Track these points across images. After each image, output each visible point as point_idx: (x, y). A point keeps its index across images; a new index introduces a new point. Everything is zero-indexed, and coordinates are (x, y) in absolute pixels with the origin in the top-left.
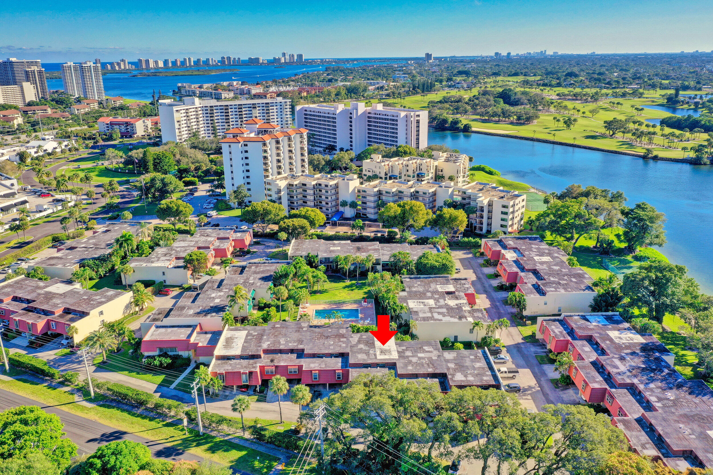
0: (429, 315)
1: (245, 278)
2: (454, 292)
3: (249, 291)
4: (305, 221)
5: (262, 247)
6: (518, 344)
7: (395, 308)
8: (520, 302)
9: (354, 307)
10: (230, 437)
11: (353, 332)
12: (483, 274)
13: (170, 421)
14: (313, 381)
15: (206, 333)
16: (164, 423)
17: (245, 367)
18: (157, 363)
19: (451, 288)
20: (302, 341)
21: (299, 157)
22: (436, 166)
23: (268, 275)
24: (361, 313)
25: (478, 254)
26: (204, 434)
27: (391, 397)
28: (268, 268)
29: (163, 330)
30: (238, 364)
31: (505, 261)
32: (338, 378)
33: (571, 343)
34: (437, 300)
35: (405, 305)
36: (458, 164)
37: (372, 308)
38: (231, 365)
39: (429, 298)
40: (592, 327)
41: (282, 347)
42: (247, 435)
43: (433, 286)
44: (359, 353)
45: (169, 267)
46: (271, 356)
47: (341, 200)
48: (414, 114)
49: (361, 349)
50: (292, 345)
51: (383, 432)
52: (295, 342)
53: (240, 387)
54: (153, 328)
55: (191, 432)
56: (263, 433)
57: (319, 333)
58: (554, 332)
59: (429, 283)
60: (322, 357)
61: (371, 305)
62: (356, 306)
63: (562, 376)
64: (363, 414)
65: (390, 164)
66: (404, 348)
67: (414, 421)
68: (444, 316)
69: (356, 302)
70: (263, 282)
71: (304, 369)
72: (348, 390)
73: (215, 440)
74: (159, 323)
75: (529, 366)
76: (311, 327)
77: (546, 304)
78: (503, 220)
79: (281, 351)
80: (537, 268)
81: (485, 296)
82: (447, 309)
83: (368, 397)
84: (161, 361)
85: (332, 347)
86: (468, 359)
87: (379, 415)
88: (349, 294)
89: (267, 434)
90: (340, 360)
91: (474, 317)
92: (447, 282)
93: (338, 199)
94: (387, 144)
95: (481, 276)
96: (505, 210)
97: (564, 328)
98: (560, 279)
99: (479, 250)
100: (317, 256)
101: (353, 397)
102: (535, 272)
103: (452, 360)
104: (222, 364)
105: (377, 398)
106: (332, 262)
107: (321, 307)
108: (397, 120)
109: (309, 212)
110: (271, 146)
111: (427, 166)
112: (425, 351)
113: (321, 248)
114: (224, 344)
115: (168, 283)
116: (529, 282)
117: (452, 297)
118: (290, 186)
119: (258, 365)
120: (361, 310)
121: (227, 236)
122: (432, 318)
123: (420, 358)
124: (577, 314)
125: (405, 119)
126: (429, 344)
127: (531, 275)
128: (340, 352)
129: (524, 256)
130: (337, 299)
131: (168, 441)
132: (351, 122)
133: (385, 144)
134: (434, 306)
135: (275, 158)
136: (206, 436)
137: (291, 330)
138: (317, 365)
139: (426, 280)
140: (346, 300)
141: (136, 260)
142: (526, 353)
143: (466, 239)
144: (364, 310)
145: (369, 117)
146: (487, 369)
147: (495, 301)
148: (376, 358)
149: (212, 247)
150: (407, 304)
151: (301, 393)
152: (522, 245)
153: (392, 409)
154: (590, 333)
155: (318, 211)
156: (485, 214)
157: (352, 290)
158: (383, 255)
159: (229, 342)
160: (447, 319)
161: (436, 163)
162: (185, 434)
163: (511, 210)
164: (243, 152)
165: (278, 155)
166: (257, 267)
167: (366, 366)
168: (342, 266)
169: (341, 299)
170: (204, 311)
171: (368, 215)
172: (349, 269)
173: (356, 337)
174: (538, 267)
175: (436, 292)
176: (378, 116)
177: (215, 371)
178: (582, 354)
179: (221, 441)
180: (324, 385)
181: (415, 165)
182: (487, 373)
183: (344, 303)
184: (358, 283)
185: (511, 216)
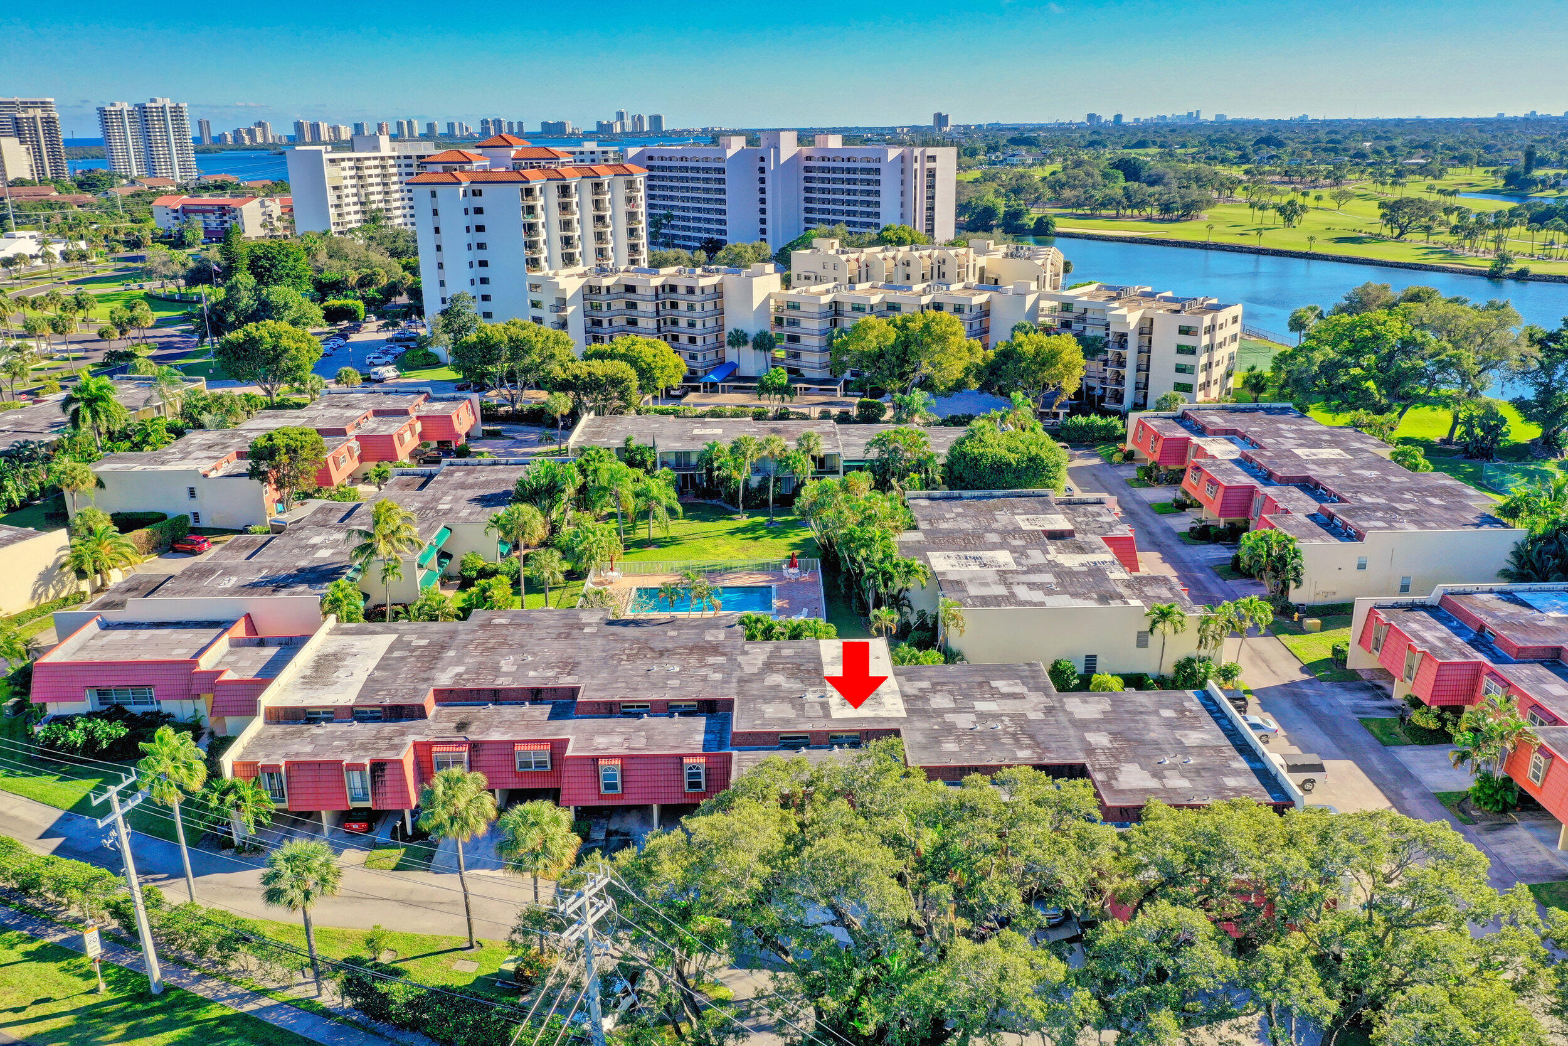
0: (1001, 590)
1: (428, 498)
2: (1070, 534)
3: (430, 529)
4: (624, 365)
5: (507, 442)
6: (1293, 684)
7: (890, 569)
8: (1281, 558)
9: (759, 580)
10: (265, 1002)
11: (751, 638)
12: (1141, 503)
13: (61, 937)
14: (601, 797)
15: (262, 643)
16: (33, 947)
17: (364, 747)
18: (76, 736)
19: (1060, 522)
20: (577, 664)
21: (624, 240)
22: (982, 269)
23: (500, 491)
24: (780, 597)
25: (1118, 457)
26: (167, 990)
27: (896, 841)
28: (501, 476)
29: (123, 635)
30: (341, 738)
31: (1209, 461)
32: (692, 785)
33: (1492, 674)
34: (1020, 553)
35: (917, 563)
36: (1039, 262)
37: (814, 584)
38: (313, 739)
39: (994, 547)
40: (1547, 623)
41: (503, 682)
42: (330, 996)
43: (1003, 518)
44: (768, 700)
45: (212, 475)
46: (461, 712)
47: (729, 328)
48: (923, 153)
49: (776, 688)
50: (535, 678)
51: (862, 991)
52: (548, 666)
53: (345, 817)
54: (93, 627)
55: (117, 984)
56: (382, 988)
57: (636, 640)
58: (1423, 641)
59: (990, 511)
60: (638, 716)
61: (812, 577)
62: (764, 578)
63: (1486, 779)
64: (773, 913)
65: (863, 257)
66: (925, 684)
67: (1005, 945)
68: (1049, 591)
69: (764, 568)
70: (479, 508)
71: (569, 752)
72: (718, 817)
73: (202, 1015)
74: (113, 615)
75: (1347, 751)
76: (611, 623)
77: (1362, 566)
78: (1180, 369)
79: (498, 697)
80: (1311, 473)
81: (1159, 555)
82: (1058, 575)
83: (796, 844)
84: (90, 733)
85: (674, 683)
86: (1153, 720)
87: (840, 918)
88: (743, 549)
89: (397, 991)
90: (700, 723)
91: (1145, 598)
92: (1046, 506)
93: (721, 328)
94: (854, 224)
95: (1134, 506)
96: (1187, 341)
97: (1450, 628)
98: (1391, 500)
99: (1120, 446)
100: (653, 448)
101: (730, 843)
102: (1309, 486)
103: (1096, 721)
104: (284, 735)
105: (835, 842)
106: (696, 467)
107: (654, 582)
108: (878, 171)
109: (637, 347)
110: (545, 202)
111: (960, 267)
112: (996, 695)
113: (666, 431)
114: (308, 672)
115: (205, 523)
116: (1296, 510)
117: (1065, 547)
118: (591, 291)
119: (410, 739)
120: (779, 589)
121: (403, 406)
122: (1011, 599)
123: (982, 717)
124: (1487, 586)
125: (900, 166)
126: (1008, 671)
127: (1296, 493)
128: (701, 697)
129: (1261, 448)
130: (706, 560)
131: (21, 1016)
132: (762, 180)
133: (848, 223)
134: (1015, 567)
135: (557, 233)
136: (173, 995)
137: (542, 633)
138: (618, 739)
139: (979, 504)
140: (735, 564)
141: (119, 458)
142: (1325, 710)
143: (1080, 420)
144: (788, 589)
145: (808, 169)
146: (1230, 751)
147: (1189, 570)
148: (827, 714)
149: (352, 433)
150: (927, 561)
151: (535, 830)
152: (1252, 426)
153: (896, 889)
154: (1551, 641)
155: (664, 347)
156: (1130, 354)
157: (756, 539)
158: (846, 445)
159: (325, 665)
160: (1062, 601)
161: (982, 261)
162: (94, 991)
163: (1205, 340)
164: (471, 211)
165: (566, 225)
166: (469, 473)
167: (792, 742)
168: (724, 473)
169: (719, 560)
170: (270, 582)
171: (803, 371)
172: (746, 482)
173: (758, 654)
174: (1314, 472)
175: (1017, 531)
176: (831, 164)
177: (250, 759)
178: (1546, 704)
179: (224, 1021)
180: (643, 811)
181: (928, 262)
182: (1235, 765)
183: (727, 570)
184: (771, 522)
185: (1203, 360)
